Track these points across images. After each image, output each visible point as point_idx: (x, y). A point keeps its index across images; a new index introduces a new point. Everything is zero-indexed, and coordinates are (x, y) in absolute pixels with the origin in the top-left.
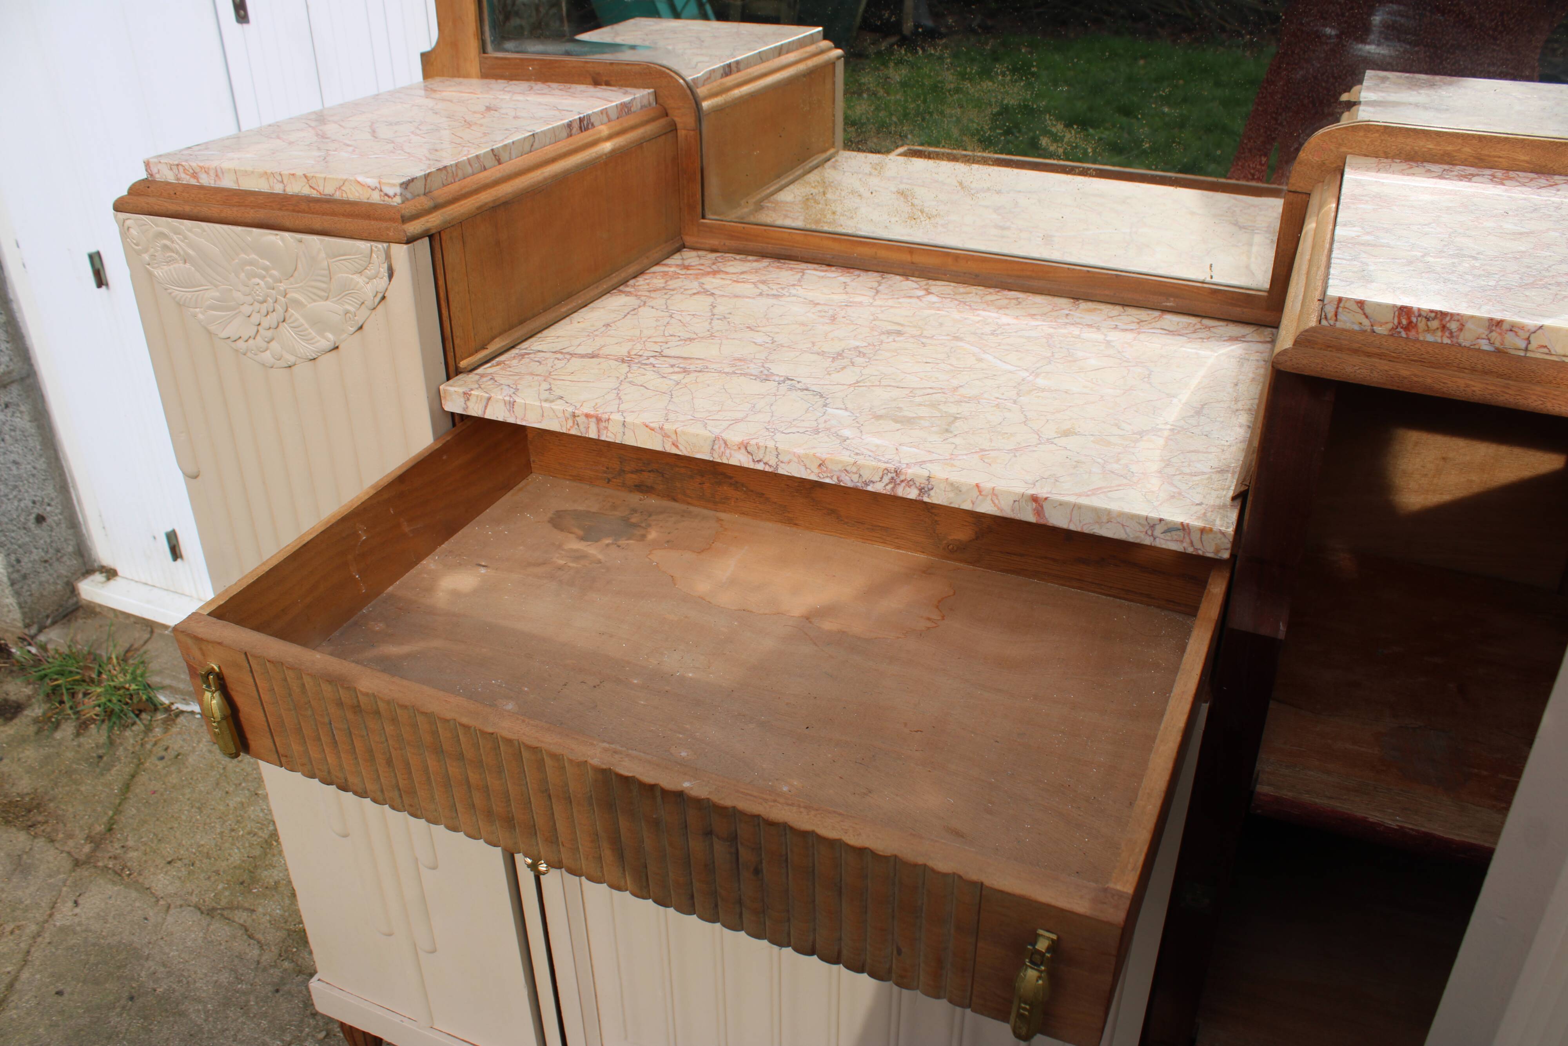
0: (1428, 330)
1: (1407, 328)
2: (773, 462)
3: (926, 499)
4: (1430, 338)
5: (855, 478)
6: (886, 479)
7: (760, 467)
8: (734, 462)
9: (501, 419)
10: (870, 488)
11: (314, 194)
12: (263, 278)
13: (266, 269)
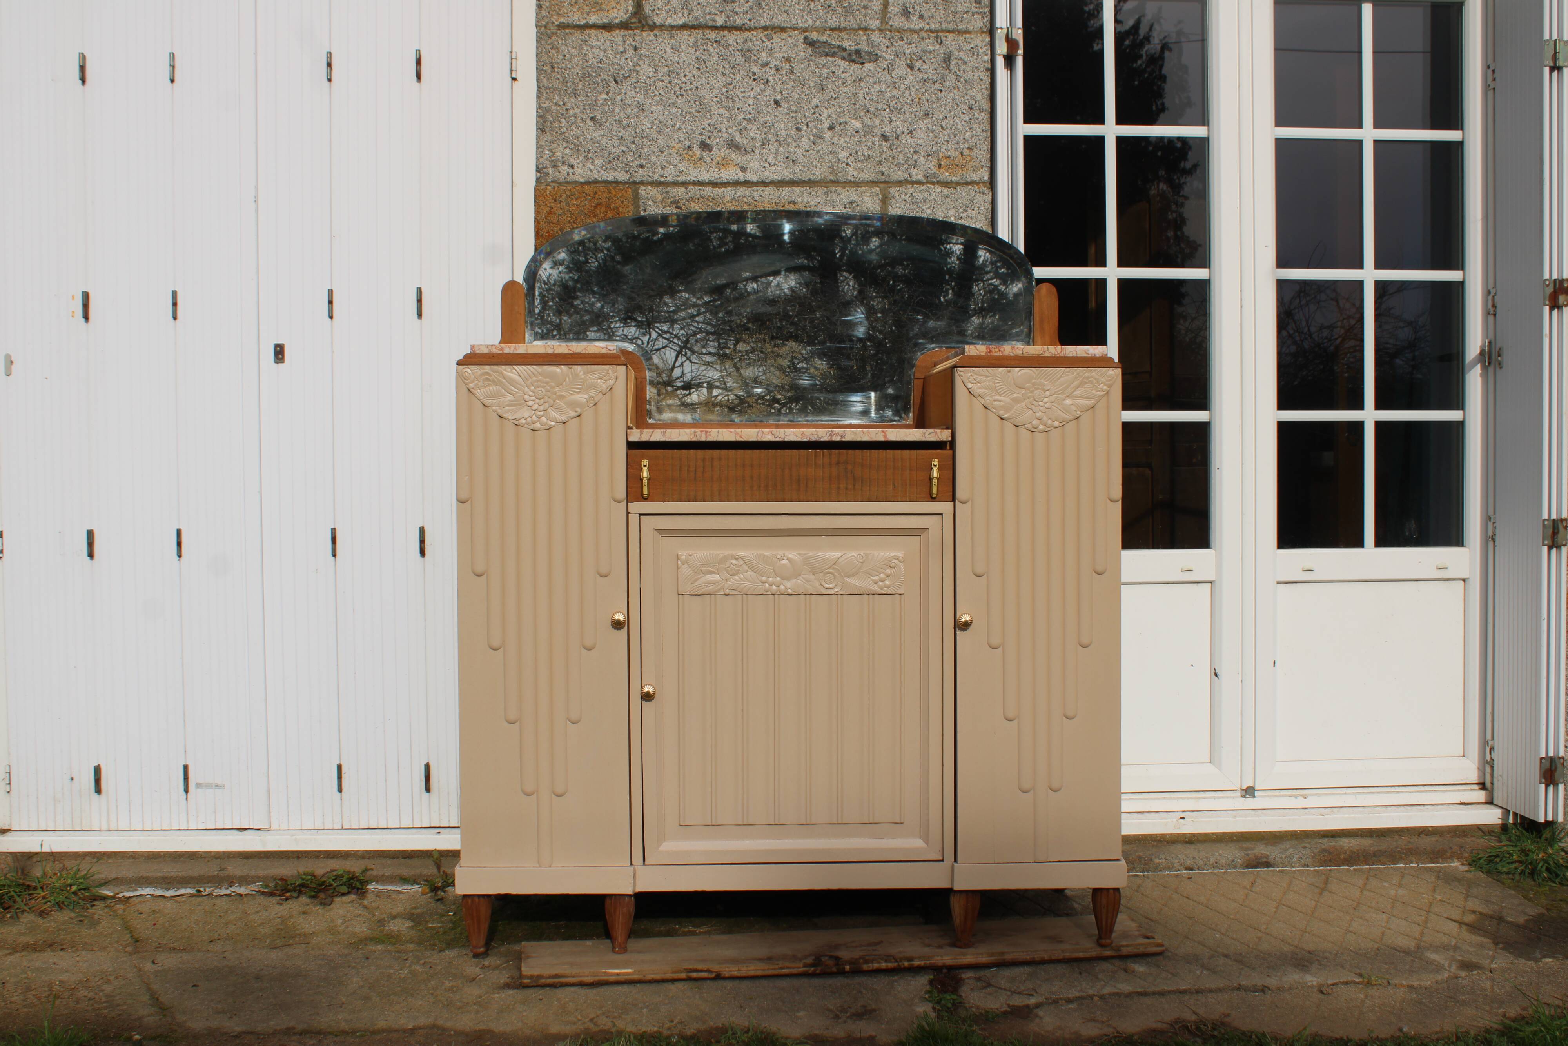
0: (995, 352)
1: (990, 352)
2: (783, 437)
3: (844, 440)
4: (996, 354)
5: (816, 436)
6: (828, 435)
7: (777, 440)
8: (766, 439)
9: (658, 440)
10: (822, 440)
11: (570, 352)
12: (543, 387)
13: (547, 383)
